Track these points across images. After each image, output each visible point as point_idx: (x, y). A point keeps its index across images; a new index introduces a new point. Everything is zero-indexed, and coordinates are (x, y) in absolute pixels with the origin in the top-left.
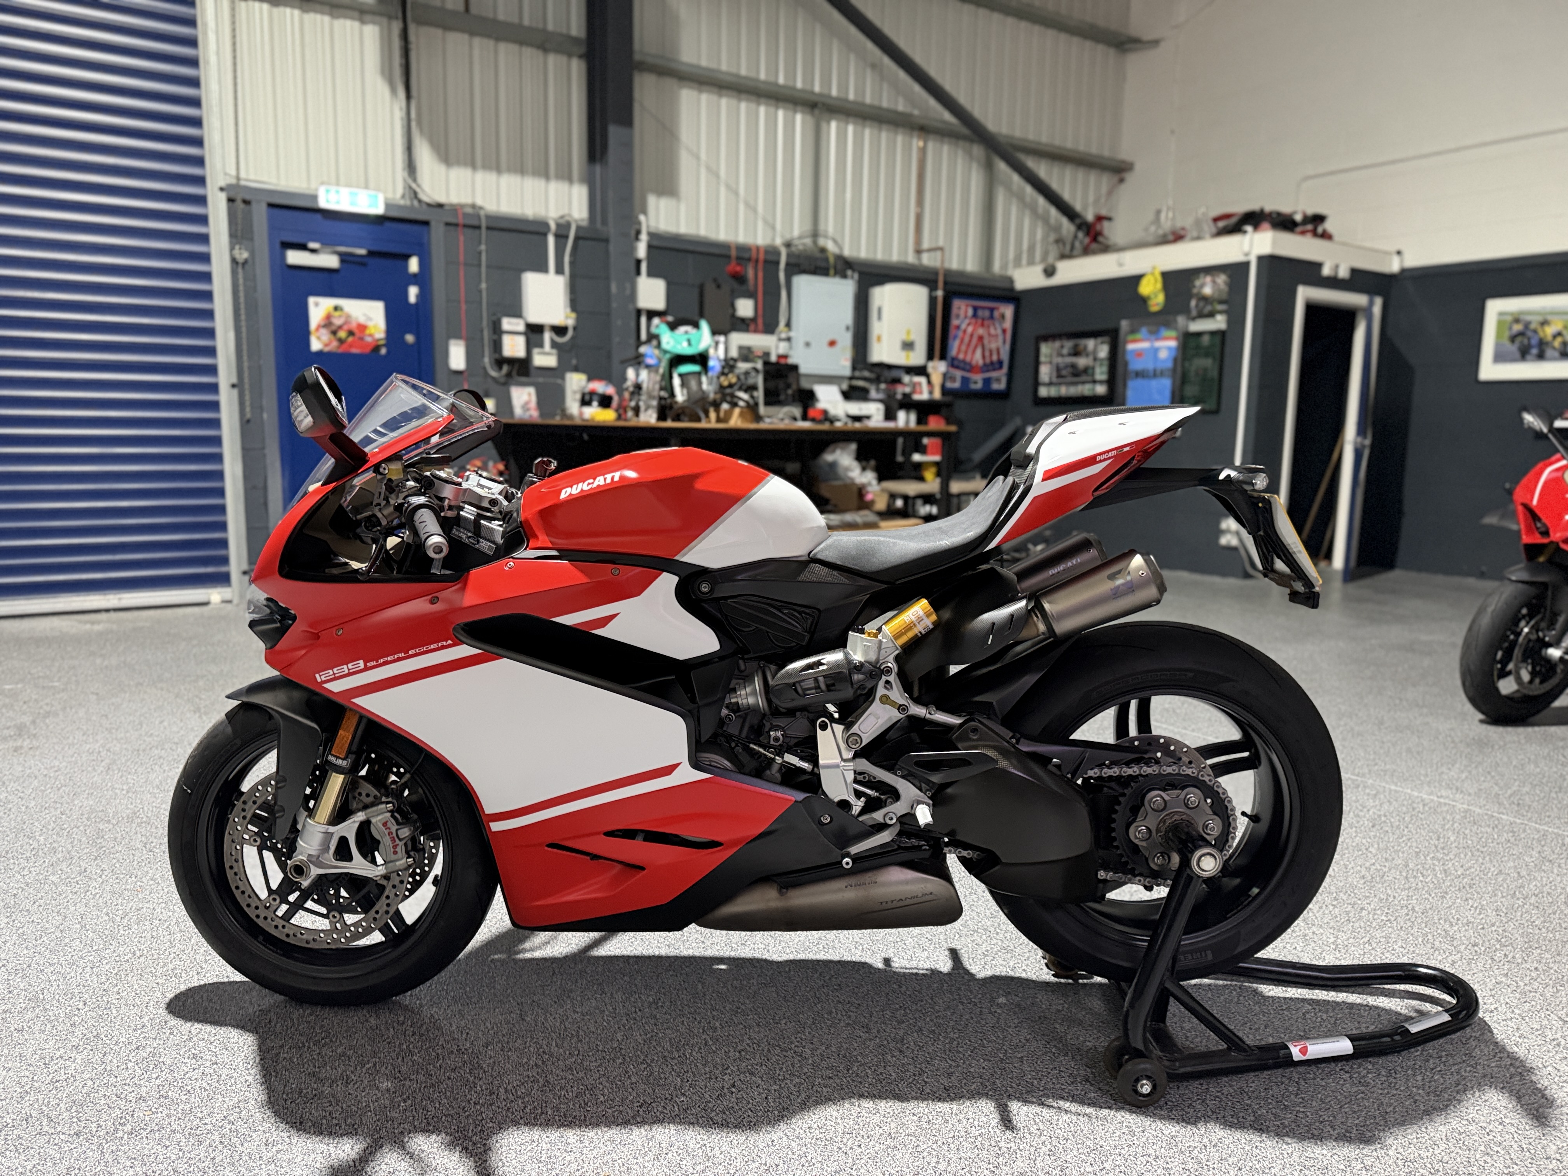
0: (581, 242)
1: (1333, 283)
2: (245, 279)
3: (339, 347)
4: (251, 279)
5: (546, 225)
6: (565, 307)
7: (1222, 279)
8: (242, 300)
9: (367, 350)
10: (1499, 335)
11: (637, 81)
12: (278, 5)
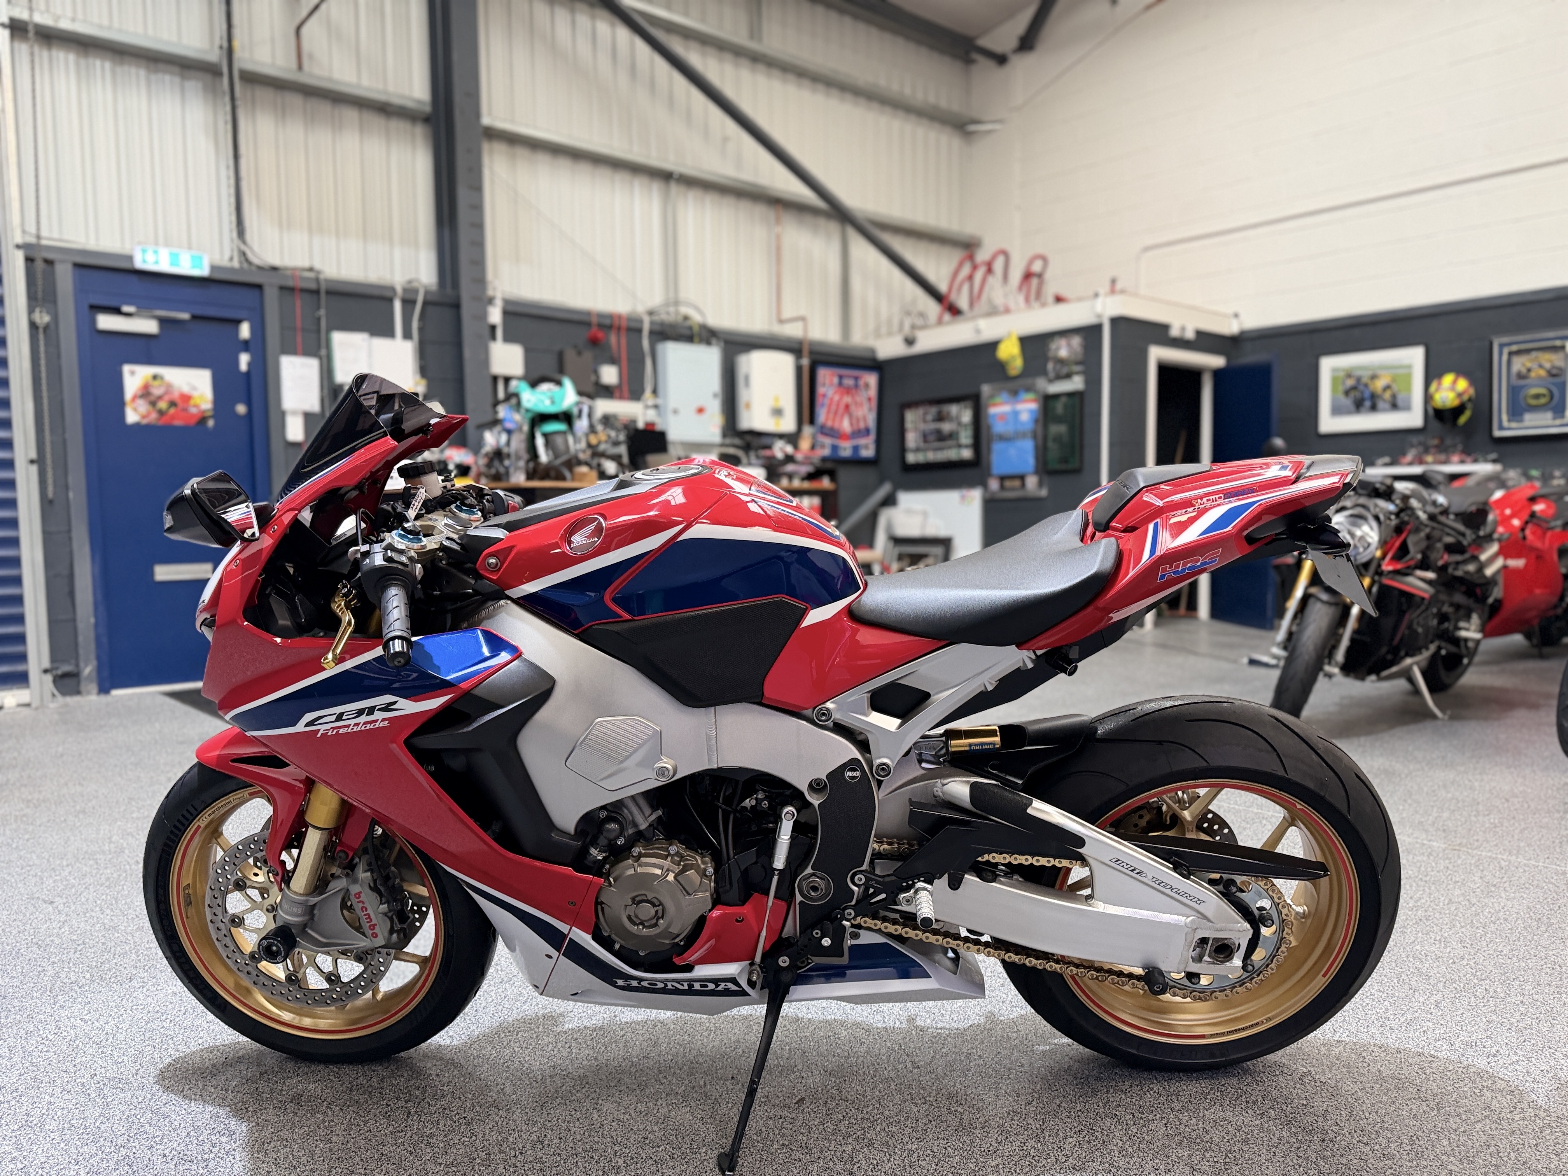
0: (430, 307)
1: (1181, 343)
2: (46, 345)
3: (159, 419)
4: (53, 345)
5: (392, 290)
6: (415, 373)
7: (1076, 341)
8: (43, 367)
9: (192, 422)
10: (1334, 389)
11: (486, 146)
12: (86, 55)
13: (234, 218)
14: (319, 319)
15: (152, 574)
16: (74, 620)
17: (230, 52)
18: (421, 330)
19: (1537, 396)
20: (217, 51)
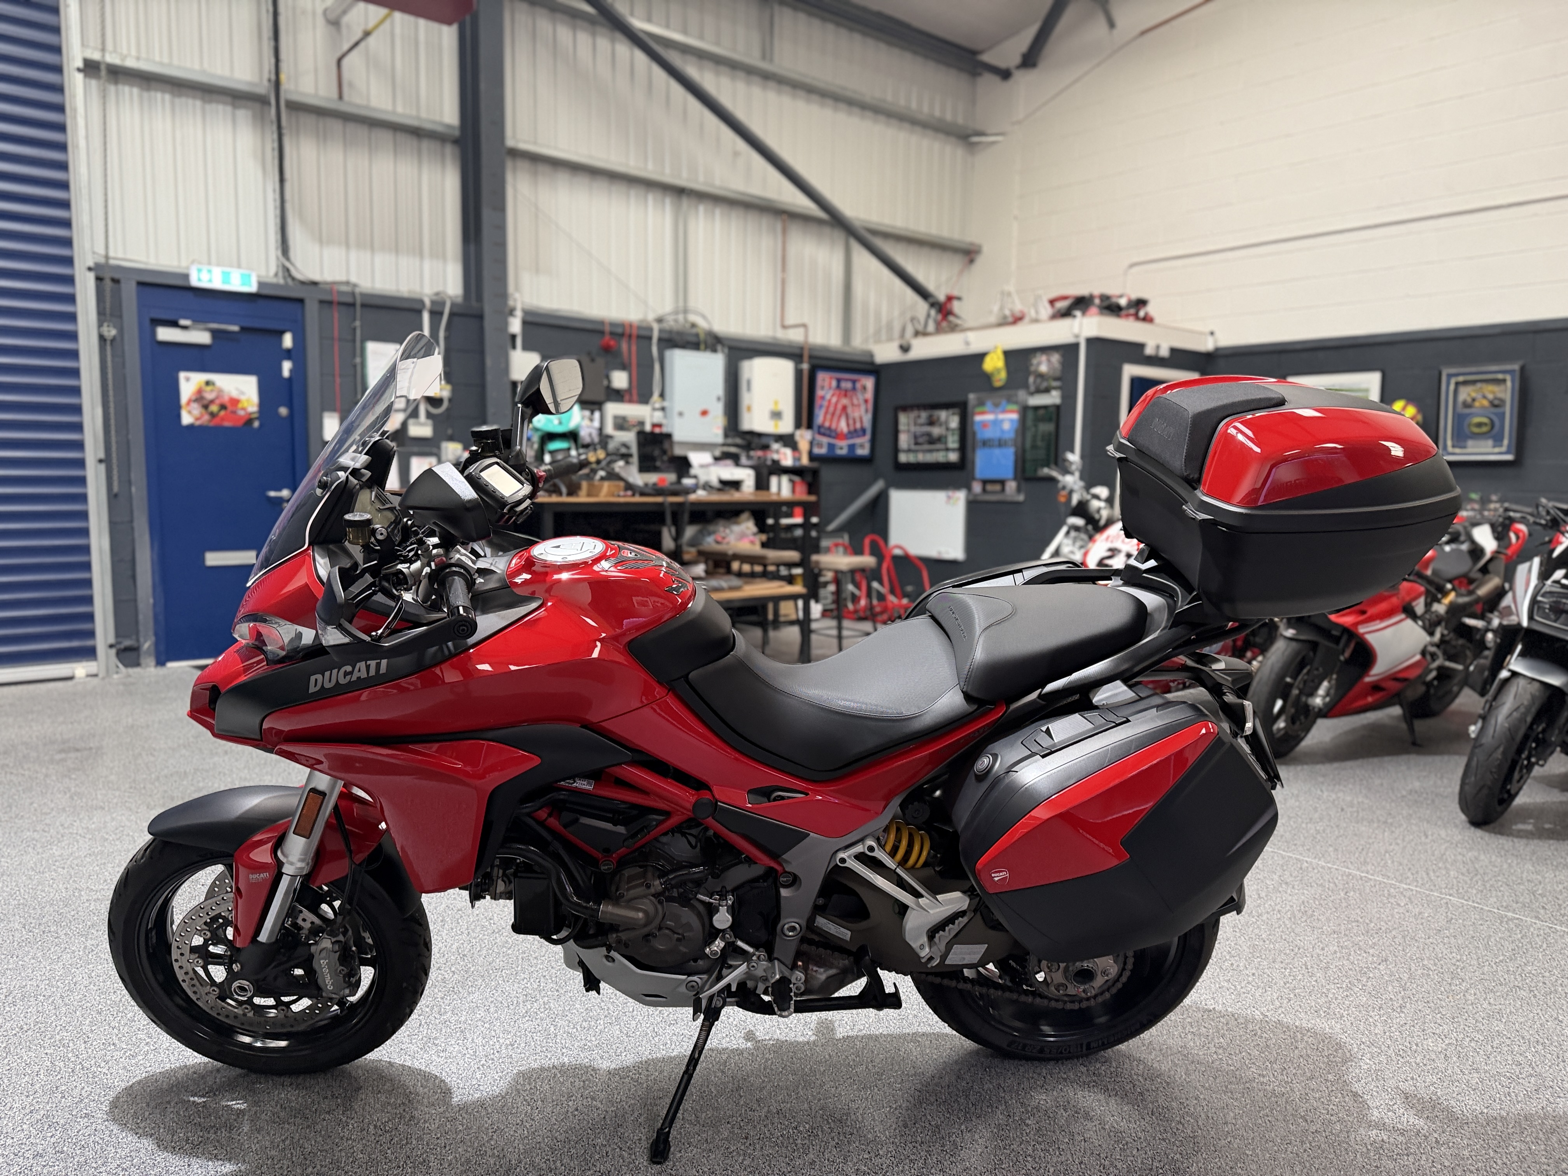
0: (454, 318)
1: (1155, 361)
2: (113, 356)
3: (210, 421)
4: (119, 356)
5: (418, 302)
6: (440, 380)
7: (1056, 358)
9: (240, 423)
11: (509, 164)
12: (148, 89)
13: (279, 237)
14: (354, 329)
15: (203, 560)
16: (135, 600)
17: (277, 84)
18: (446, 338)
19: (1480, 425)
20: (266, 83)
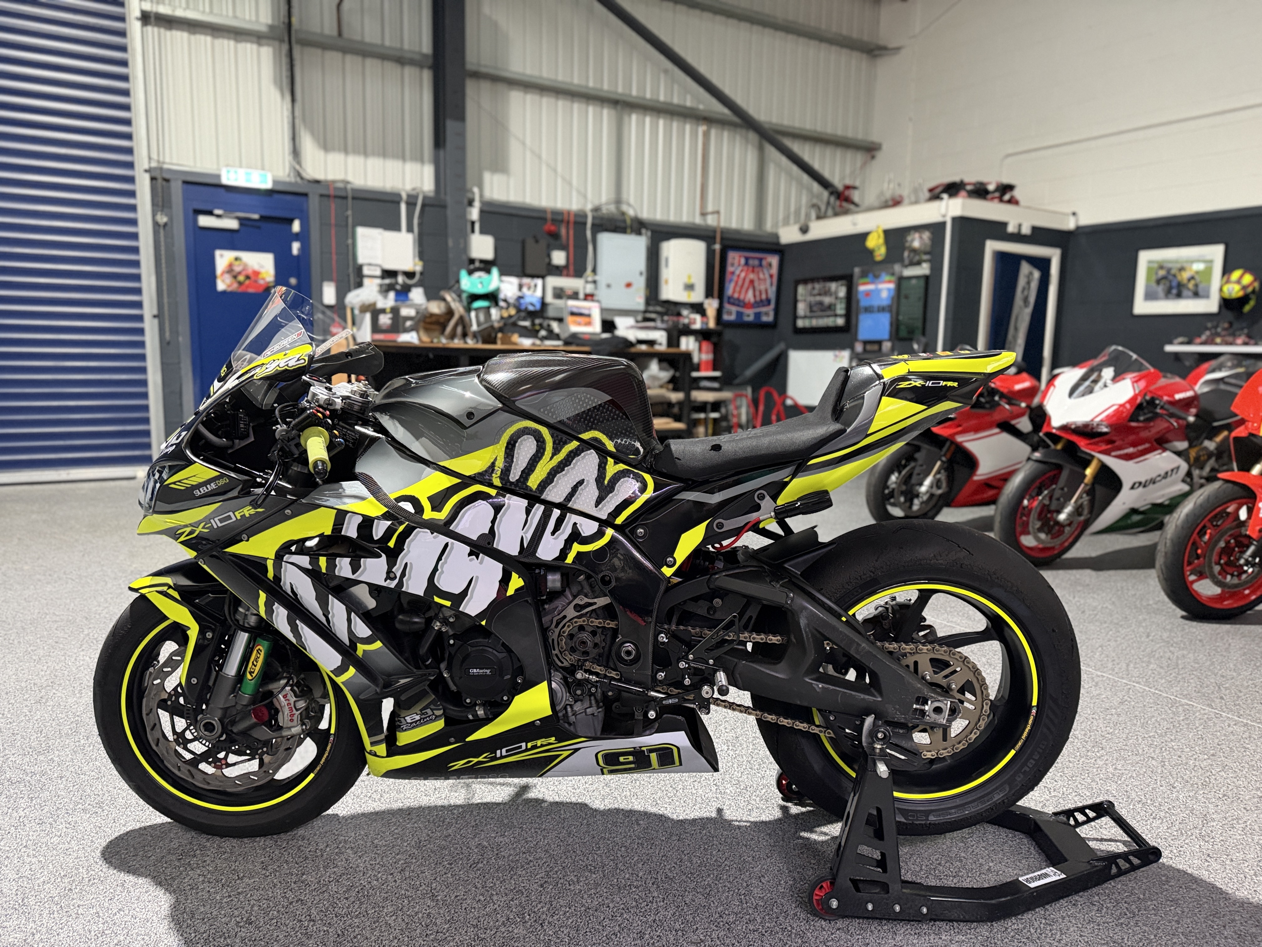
0: (427, 209)
1: (1018, 238)
2: (165, 237)
3: (238, 288)
4: (170, 237)
5: (399, 195)
6: (414, 257)
7: (926, 235)
8: (163, 252)
9: (261, 290)
10: (1148, 279)
11: (471, 84)
12: (194, 33)
13: (292, 145)
14: (347, 217)
17: (289, 26)
18: (420, 225)
20: (282, 26)
